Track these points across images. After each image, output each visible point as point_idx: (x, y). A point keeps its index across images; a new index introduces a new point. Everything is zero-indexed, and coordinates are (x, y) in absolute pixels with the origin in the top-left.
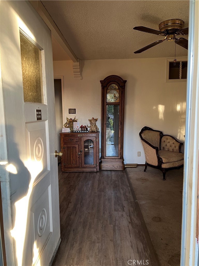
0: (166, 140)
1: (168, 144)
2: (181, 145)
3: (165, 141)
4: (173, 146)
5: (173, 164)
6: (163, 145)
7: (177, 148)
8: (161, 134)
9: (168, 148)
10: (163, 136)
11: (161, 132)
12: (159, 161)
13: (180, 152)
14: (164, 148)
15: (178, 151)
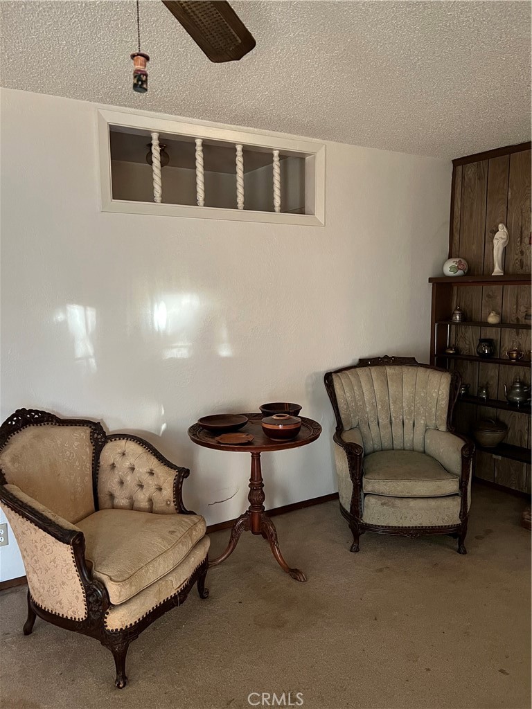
0: (118, 459)
1: (128, 478)
2: (184, 477)
3: (117, 465)
4: (151, 483)
5: (159, 592)
6: (110, 483)
7: (168, 492)
8: (99, 435)
9: (127, 495)
10: (105, 443)
11: (94, 424)
12: (91, 599)
13: (181, 510)
14: (112, 496)
15: (172, 504)
